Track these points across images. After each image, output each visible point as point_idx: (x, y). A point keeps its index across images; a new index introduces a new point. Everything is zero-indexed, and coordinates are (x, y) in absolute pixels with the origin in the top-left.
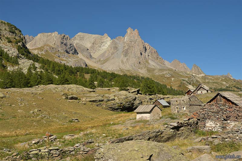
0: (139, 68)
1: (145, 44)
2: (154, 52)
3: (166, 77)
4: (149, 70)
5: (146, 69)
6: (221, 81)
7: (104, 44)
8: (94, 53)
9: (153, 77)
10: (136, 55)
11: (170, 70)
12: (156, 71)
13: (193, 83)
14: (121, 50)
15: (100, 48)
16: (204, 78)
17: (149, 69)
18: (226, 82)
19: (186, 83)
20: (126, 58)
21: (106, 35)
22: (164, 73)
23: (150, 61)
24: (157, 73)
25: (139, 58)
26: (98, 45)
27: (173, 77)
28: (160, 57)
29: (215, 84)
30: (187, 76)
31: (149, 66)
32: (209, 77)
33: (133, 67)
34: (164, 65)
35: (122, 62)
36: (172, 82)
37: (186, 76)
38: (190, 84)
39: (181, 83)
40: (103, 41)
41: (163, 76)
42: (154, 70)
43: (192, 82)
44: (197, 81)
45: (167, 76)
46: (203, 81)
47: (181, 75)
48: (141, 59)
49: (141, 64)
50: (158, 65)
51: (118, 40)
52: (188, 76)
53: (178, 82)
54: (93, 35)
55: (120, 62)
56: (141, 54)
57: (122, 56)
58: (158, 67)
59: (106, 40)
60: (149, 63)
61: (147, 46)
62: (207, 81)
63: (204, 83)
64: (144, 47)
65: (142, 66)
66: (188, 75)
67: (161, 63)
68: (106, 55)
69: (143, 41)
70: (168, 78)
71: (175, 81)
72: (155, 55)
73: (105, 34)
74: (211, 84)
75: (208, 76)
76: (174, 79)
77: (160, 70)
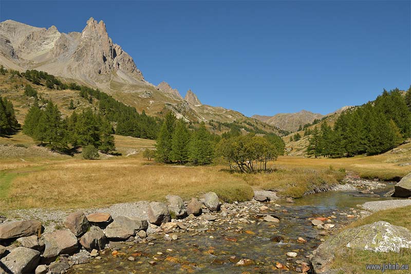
0: (97, 81)
1: (115, 45)
2: (128, 60)
3: (140, 98)
4: (113, 86)
5: (109, 83)
6: (225, 113)
7: (48, 41)
8: (28, 53)
9: (117, 95)
10: (95, 60)
11: (149, 89)
12: (126, 88)
13: (185, 111)
14: (72, 51)
15: (39, 47)
16: (202, 108)
17: (114, 83)
18: (231, 115)
19: (173, 110)
20: (77, 63)
21: (53, 28)
22: (139, 91)
23: (118, 73)
24: (126, 91)
25: (99, 64)
26: (36, 42)
27: (153, 99)
28: (138, 70)
29: (217, 117)
30: (176, 99)
31: (115, 79)
32: (209, 108)
33: (87, 78)
34: (143, 82)
35: (69, 68)
36: (149, 107)
37: (175, 101)
38: (179, 112)
39: (165, 108)
40: (47, 36)
41: (136, 96)
42: (122, 85)
43: (183, 110)
44: (191, 110)
45: (143, 96)
46: (201, 111)
47: (166, 97)
48: (103, 67)
49: (102, 75)
50: (132, 79)
51: (71, 36)
52: (178, 100)
53: (158, 107)
54: (34, 27)
55: (66, 68)
56: (105, 59)
57: (73, 59)
58: (131, 82)
59: (52, 36)
60: (116, 75)
61: (116, 49)
62: (205, 111)
63: (202, 113)
64: (111, 49)
65: (102, 77)
66: (178, 98)
67: (138, 79)
68: (48, 57)
69: (110, 39)
70: (143, 99)
71: (154, 105)
72: (129, 66)
73: (52, 26)
74: (212, 116)
75: (208, 106)
76: (153, 102)
77: (133, 86)
